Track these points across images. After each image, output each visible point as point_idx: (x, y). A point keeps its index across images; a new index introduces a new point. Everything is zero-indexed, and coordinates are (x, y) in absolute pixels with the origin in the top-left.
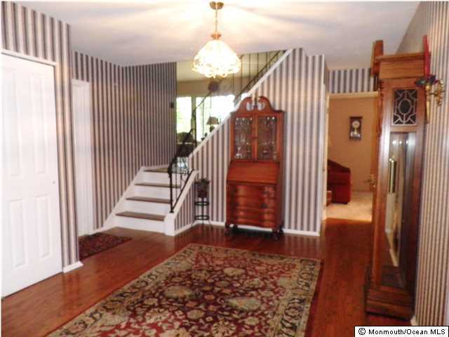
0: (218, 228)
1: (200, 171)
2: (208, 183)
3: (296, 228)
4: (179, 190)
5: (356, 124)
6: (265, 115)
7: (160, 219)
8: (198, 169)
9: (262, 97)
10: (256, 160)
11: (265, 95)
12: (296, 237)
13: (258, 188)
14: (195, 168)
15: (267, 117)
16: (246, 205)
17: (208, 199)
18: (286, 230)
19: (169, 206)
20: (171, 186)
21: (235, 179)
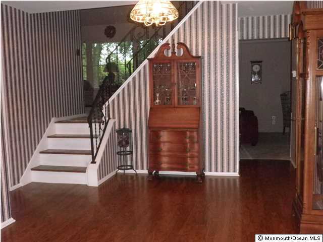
0: (143, 176)
1: (117, 120)
2: (129, 131)
3: (216, 171)
4: (98, 140)
5: (256, 68)
6: (184, 61)
7: (83, 170)
8: (114, 118)
9: (179, 44)
10: (176, 105)
11: (182, 41)
12: (217, 179)
13: (180, 134)
14: (111, 116)
15: (185, 63)
16: (169, 151)
17: (131, 148)
18: (207, 173)
19: (90, 156)
20: (91, 137)
21: (157, 126)
